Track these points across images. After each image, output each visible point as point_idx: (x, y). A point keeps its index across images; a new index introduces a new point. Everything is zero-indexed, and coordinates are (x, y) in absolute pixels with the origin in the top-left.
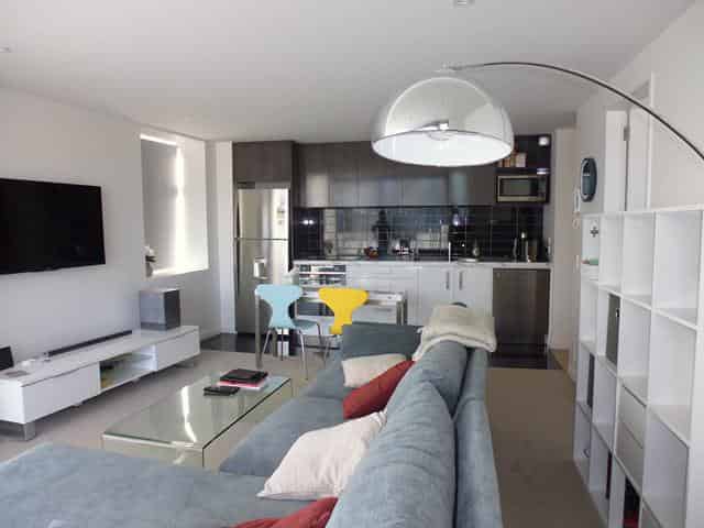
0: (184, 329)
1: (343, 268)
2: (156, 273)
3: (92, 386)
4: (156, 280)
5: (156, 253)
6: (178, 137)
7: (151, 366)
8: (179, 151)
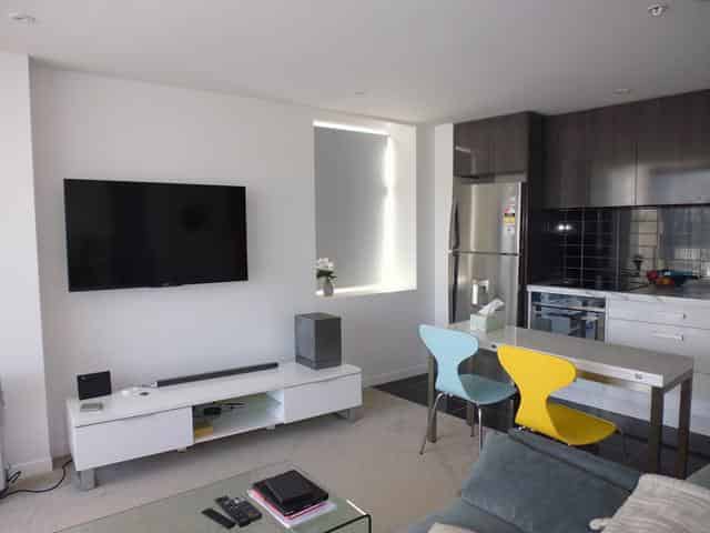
0: (346, 368)
1: (601, 303)
2: (337, 291)
3: (182, 435)
4: (336, 300)
5: (336, 267)
6: (389, 124)
7: (281, 416)
8: (390, 142)
